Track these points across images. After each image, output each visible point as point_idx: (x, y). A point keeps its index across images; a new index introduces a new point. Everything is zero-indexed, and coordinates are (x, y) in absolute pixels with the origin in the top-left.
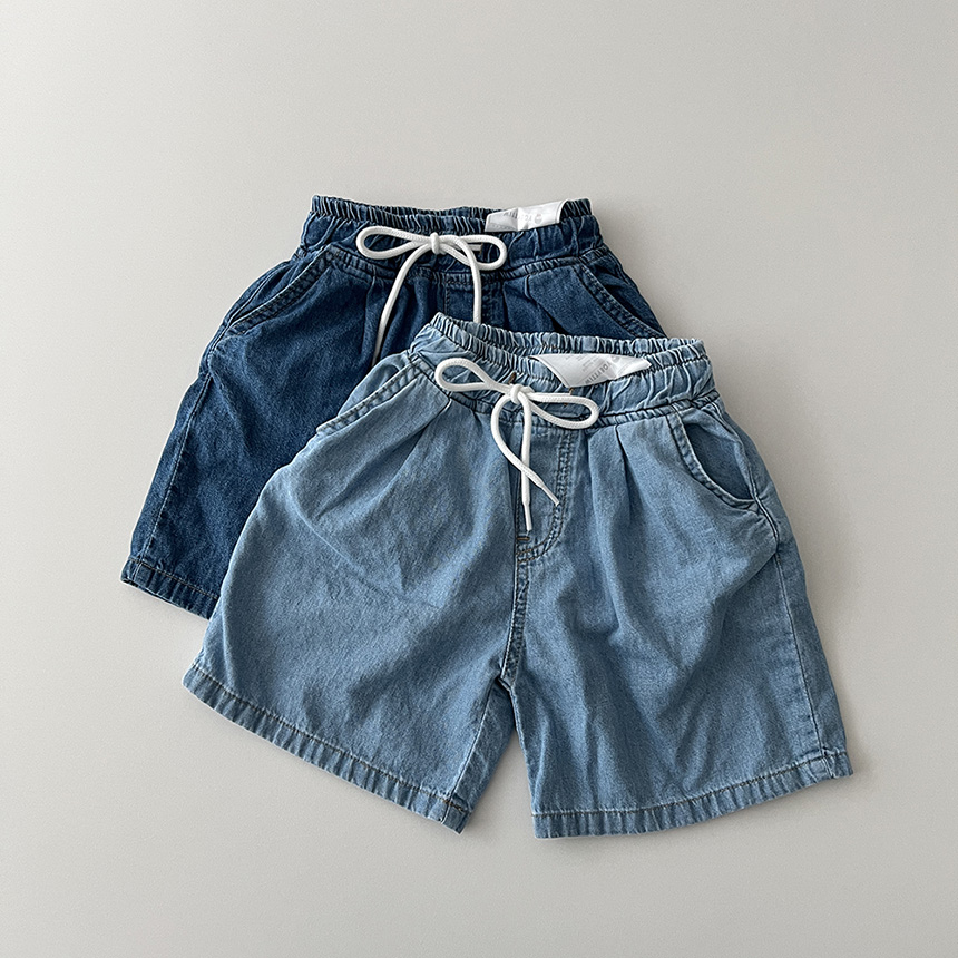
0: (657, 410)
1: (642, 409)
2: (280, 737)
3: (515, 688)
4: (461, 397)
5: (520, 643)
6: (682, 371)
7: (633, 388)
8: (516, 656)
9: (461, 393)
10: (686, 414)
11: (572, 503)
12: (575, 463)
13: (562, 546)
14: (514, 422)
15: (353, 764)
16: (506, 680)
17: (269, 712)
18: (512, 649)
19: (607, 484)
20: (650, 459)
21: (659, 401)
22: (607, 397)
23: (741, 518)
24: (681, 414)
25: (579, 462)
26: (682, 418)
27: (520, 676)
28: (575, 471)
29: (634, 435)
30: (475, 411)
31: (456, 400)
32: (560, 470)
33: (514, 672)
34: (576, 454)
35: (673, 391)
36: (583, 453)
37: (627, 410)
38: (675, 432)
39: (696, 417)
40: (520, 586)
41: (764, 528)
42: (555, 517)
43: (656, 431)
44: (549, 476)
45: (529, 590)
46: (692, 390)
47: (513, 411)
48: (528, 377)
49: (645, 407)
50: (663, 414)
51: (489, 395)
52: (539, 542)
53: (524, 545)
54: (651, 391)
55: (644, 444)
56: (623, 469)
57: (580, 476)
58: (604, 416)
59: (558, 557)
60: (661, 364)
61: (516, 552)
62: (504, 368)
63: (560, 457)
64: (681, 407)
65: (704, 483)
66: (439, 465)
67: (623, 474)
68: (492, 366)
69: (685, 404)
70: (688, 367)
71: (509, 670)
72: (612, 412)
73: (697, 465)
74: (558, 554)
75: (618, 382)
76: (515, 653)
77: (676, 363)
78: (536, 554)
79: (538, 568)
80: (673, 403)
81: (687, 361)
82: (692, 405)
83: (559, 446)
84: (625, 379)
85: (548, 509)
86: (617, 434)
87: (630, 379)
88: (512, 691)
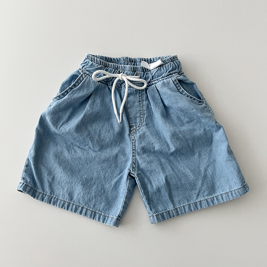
0: (168, 77)
1: (163, 77)
2: (59, 204)
3: (137, 175)
4: (103, 82)
5: (136, 160)
6: (174, 63)
7: (159, 71)
8: (135, 165)
9: (103, 80)
10: (178, 77)
11: (146, 112)
12: (144, 99)
13: (145, 126)
14: (121, 87)
15: (86, 210)
16: (133, 173)
17: (54, 197)
18: (133, 162)
19: (156, 103)
20: (169, 92)
21: (168, 74)
22: (151, 76)
23: (201, 106)
24: (175, 77)
25: (146, 98)
26: (176, 78)
27: (138, 171)
28: (145, 101)
29: (162, 86)
30: (108, 85)
31: (101, 82)
32: (140, 101)
33: (135, 170)
34: (144, 95)
35: (172, 70)
36: (146, 95)
37: (158, 78)
38: (175, 83)
39: (181, 77)
40: (133, 141)
41: (209, 109)
42: (141, 117)
43: (168, 83)
44: (137, 104)
45: (136, 142)
46: (178, 69)
47: (120, 83)
48: (124, 71)
49: (164, 77)
50: (170, 77)
51: (112, 79)
52: (137, 126)
53: (132, 128)
54: (165, 71)
55: (166, 88)
56: (160, 98)
57: (147, 102)
58: (151, 82)
59: (144, 130)
60: (167, 62)
61: (130, 131)
62: (115, 69)
63: (139, 97)
64: (175, 75)
65: (188, 97)
66: (99, 106)
67: (160, 100)
68: (110, 70)
69: (177, 74)
70: (176, 62)
71: (133, 169)
72: (153, 80)
73: (184, 91)
74: (144, 129)
75: (154, 70)
76: (134, 164)
77: (172, 61)
78: (136, 130)
79: (138, 135)
80: (173, 74)
81: (175, 60)
82: (179, 74)
83: (138, 94)
84: (156, 69)
85: (138, 115)
86: (156, 87)
87: (157, 68)
88: (135, 176)
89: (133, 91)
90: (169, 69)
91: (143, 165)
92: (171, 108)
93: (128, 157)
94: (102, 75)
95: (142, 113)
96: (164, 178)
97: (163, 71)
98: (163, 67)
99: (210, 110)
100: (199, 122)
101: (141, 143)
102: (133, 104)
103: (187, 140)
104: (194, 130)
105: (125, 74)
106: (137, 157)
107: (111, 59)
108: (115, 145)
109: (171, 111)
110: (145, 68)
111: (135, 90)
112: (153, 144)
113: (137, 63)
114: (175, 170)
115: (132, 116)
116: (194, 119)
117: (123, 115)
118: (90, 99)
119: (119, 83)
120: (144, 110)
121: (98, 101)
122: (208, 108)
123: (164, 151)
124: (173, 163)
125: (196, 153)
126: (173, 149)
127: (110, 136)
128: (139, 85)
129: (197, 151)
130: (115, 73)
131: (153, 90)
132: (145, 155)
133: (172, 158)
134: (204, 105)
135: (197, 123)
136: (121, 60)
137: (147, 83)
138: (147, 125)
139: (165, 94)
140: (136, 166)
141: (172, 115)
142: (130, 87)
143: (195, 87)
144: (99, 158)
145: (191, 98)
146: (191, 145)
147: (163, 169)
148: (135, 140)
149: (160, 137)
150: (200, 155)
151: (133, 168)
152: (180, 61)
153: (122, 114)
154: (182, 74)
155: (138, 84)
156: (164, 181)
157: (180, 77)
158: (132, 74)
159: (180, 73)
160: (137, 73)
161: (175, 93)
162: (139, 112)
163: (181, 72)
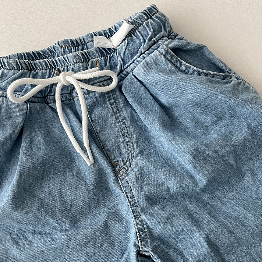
0: (151, 49)
1: (141, 54)
3: (153, 251)
4: (36, 100)
5: (142, 223)
6: (154, 21)
7: (131, 45)
8: (143, 233)
9: (33, 97)
10: (169, 43)
11: (132, 129)
12: (122, 105)
13: (139, 155)
14: (73, 99)
16: (144, 249)
18: (139, 229)
19: (145, 107)
20: (162, 77)
21: (149, 44)
22: (119, 59)
23: (231, 84)
24: (164, 45)
25: (124, 103)
26: (167, 46)
27: (152, 242)
28: (124, 110)
29: (144, 71)
30: (48, 104)
31: (32, 102)
32: (115, 113)
33: (146, 242)
34: (120, 100)
35: (155, 35)
36: (123, 98)
37: (133, 59)
38: (167, 56)
39: (175, 43)
40: (127, 191)
41: (245, 86)
42: (127, 142)
43: (155, 61)
44: (111, 120)
45: (133, 191)
46: (165, 30)
47: (69, 92)
48: (68, 66)
49: (143, 52)
50: (155, 50)
51: (51, 90)
52: (125, 161)
53: (118, 167)
54: (142, 41)
55: (153, 72)
56: (150, 96)
57: (128, 111)
58: (123, 71)
59: (140, 164)
60: (140, 22)
61: (116, 173)
62: (50, 70)
63: (111, 106)
64: (163, 41)
65: (200, 75)
66: (43, 147)
67: (151, 98)
68: (42, 73)
69: (165, 38)
70: (157, 17)
71: (143, 243)
72: (126, 66)
73: (190, 67)
74: (138, 162)
75: (120, 46)
76: (142, 231)
77: (148, 18)
78: (127, 169)
79: (132, 176)
80: (158, 41)
81: (154, 14)
82: (169, 39)
83: (107, 100)
84: (124, 42)
85: (120, 139)
86: (135, 76)
87: (126, 41)
88: (151, 253)
89: (96, 97)
90: (148, 34)
91: (158, 229)
92: (175, 106)
93: (127, 222)
94: (30, 88)
95: (126, 134)
96: (203, 241)
97: (138, 41)
98: (136, 34)
99: (248, 88)
100: (235, 115)
101: (142, 189)
102: (105, 122)
103: (223, 156)
104: (230, 133)
105: (70, 72)
106: (143, 217)
107: (38, 53)
108: (98, 207)
109: (178, 113)
110: (104, 49)
111: (100, 96)
112: (163, 183)
113: (88, 44)
114: (219, 218)
115: (109, 145)
116: (225, 114)
117: (93, 148)
118: (23, 140)
119: (66, 92)
120: (127, 126)
121: (39, 138)
122: (244, 84)
123: (188, 189)
124: (211, 205)
125: (245, 173)
126: (202, 181)
127: (81, 194)
128: (104, 82)
129: (246, 169)
130: (53, 77)
131: (131, 84)
132: (156, 209)
133: (205, 197)
134: (234, 81)
135: (231, 120)
136: (56, 49)
137: (118, 75)
138: (142, 152)
139: (156, 83)
140: (146, 235)
141: (181, 120)
142: (88, 93)
143: (207, 53)
144: (76, 240)
145: (206, 75)
146: (232, 162)
147: (197, 224)
148: (129, 187)
149: (172, 168)
150: (254, 175)
151: (142, 239)
152: (164, 14)
153: (90, 147)
154: (176, 37)
155: (101, 82)
156: (206, 246)
157: (173, 43)
158: (83, 67)
159: (171, 36)
160: (92, 62)
161: (174, 77)
162: (120, 133)
163: (173, 34)
